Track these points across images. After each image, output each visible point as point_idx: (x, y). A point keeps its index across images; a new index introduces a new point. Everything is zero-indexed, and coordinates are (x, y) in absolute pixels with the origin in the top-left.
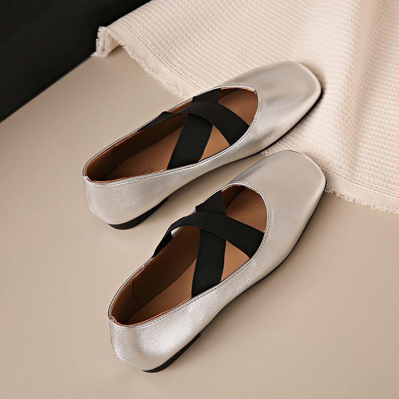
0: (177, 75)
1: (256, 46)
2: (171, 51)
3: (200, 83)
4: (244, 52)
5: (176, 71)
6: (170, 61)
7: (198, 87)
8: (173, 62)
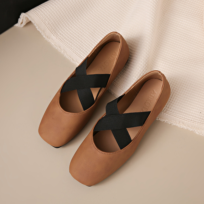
0: (59, 41)
1: (99, 30)
2: (57, 28)
3: (73, 47)
4: (94, 32)
5: (59, 38)
6: (56, 33)
7: (72, 49)
8: (58, 34)
